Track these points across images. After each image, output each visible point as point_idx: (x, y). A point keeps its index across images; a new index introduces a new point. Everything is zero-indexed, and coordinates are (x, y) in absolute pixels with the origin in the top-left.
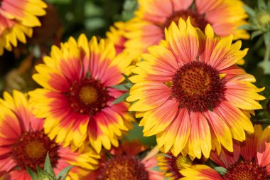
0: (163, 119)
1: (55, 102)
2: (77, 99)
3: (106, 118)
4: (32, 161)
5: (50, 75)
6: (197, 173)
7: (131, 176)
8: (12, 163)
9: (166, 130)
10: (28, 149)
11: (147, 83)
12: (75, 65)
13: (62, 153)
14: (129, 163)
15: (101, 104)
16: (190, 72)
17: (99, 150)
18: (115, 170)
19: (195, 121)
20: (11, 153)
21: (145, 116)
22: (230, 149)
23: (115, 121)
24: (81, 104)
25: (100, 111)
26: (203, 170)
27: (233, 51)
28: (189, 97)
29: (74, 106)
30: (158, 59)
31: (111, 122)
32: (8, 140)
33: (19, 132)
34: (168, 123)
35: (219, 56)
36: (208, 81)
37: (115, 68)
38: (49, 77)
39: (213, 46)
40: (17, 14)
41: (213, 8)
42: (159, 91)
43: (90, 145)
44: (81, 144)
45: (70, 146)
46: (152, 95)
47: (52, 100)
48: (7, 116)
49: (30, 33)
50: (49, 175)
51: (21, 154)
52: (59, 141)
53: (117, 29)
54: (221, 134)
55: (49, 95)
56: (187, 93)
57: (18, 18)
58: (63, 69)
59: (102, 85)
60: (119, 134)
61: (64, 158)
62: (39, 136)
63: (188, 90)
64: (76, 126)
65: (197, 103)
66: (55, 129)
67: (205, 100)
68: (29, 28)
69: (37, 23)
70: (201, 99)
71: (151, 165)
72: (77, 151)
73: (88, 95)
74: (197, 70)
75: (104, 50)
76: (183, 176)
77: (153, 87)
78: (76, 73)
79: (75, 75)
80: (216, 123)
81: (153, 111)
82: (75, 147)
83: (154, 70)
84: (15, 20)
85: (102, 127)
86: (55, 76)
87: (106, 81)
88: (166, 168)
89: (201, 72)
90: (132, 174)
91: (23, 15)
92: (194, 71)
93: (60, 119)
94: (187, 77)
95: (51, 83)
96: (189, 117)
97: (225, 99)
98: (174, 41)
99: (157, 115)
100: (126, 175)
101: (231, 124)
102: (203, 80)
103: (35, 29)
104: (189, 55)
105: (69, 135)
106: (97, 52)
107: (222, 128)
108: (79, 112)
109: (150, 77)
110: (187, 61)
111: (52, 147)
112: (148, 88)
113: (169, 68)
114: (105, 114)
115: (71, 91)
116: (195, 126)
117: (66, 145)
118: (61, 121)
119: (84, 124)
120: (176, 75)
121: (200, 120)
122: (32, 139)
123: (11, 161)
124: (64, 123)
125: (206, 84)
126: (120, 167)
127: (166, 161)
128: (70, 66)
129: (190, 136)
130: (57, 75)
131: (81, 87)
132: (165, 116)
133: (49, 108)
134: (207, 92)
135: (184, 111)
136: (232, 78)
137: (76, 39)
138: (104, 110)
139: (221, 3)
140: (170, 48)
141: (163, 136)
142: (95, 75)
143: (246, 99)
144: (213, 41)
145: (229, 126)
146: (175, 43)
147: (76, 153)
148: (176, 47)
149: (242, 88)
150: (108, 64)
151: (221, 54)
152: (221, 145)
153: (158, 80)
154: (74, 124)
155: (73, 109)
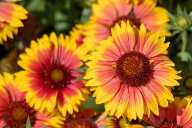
0: (110, 92)
1: (34, 80)
2: (49, 78)
3: (69, 91)
4: (17, 122)
5: (31, 61)
8: (2, 125)
9: (112, 100)
10: (14, 114)
12: (48, 54)
13: (38, 116)
14: (86, 124)
15: (66, 82)
16: (129, 58)
17: (64, 114)
19: (132, 94)
20: (2, 116)
21: (97, 89)
22: (157, 113)
23: (76, 94)
24: (52, 82)
25: (65, 87)
28: (128, 76)
29: (47, 83)
31: (73, 95)
33: (8, 101)
34: (113, 95)
35: (149, 48)
36: (141, 65)
37: (76, 57)
38: (29, 63)
40: (6, 18)
42: (107, 72)
43: (58, 111)
45: (44, 111)
46: (102, 75)
47: (31, 79)
49: (16, 32)
51: (9, 117)
52: (36, 108)
53: (77, 29)
54: (150, 102)
55: (30, 75)
56: (126, 73)
57: (8, 21)
58: (39, 57)
59: (67, 68)
60: (79, 103)
61: (40, 120)
62: (23, 104)
63: (127, 72)
64: (48, 98)
65: (134, 80)
66: (33, 99)
67: (139, 79)
68: (15, 28)
69: (21, 25)
70: (136, 78)
72: (49, 115)
73: (57, 75)
74: (134, 57)
75: (68, 44)
79: (47, 61)
80: (147, 94)
82: (48, 112)
83: (103, 57)
84: (5, 23)
85: (67, 98)
86: (34, 62)
87: (70, 66)
89: (137, 59)
91: (11, 19)
92: (131, 58)
93: (37, 92)
94: (126, 62)
95: (31, 67)
96: (128, 90)
97: (153, 78)
98: (117, 37)
99: (106, 89)
101: (158, 95)
102: (138, 64)
103: (19, 29)
104: (128, 46)
105: (43, 104)
106: (63, 45)
107: (152, 99)
108: (50, 87)
109: (100, 63)
110: (127, 51)
111: (31, 112)
112: (98, 70)
113: (114, 56)
114: (69, 89)
115: (44, 73)
116: (132, 97)
117: (41, 111)
119: (54, 96)
120: (119, 61)
121: (136, 92)
122: (17, 107)
123: (3, 122)
124: (40, 95)
125: (140, 67)
126: (80, 127)
127: (112, 122)
128: (44, 55)
129: (129, 104)
131: (51, 70)
133: (29, 85)
134: (141, 73)
135: (124, 86)
136: (159, 63)
137: (49, 36)
138: (68, 86)
139: (152, 11)
140: (115, 42)
141: (109, 104)
142: (63, 60)
143: (168, 78)
144: (145, 37)
145: (156, 97)
146: (118, 39)
147: (49, 117)
148: (119, 41)
149: (166, 70)
150: (71, 54)
151: (151, 46)
152: (151, 110)
153: (106, 65)
154: (47, 96)
155: (46, 85)
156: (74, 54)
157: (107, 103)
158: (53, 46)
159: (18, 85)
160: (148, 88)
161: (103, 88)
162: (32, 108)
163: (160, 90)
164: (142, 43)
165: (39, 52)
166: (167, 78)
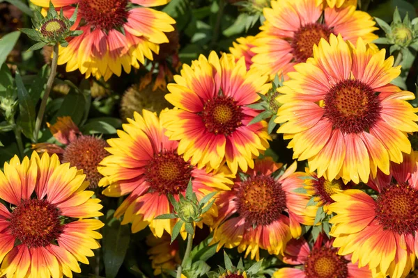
0: (316, 141)
1: (189, 123)
2: (211, 118)
3: (241, 137)
4: (166, 183)
5: (183, 94)
6: (349, 197)
7: (269, 197)
8: (144, 186)
9: (320, 154)
10: (162, 171)
11: (296, 103)
12: (208, 83)
13: (196, 173)
14: (266, 184)
15: (236, 123)
16: (346, 91)
17: (235, 171)
18: (252, 192)
19: (351, 144)
20: (143, 175)
21: (295, 137)
22: (387, 171)
23: (252, 140)
24: (216, 124)
25: (234, 130)
26: (356, 194)
27: (386, 68)
28: (345, 118)
29: (209, 126)
30: (307, 77)
31: (247, 141)
32: (140, 161)
33: (151, 152)
34: (322, 146)
35: (373, 74)
36: (365, 101)
37: (249, 85)
38: (181, 97)
39: (366, 62)
40: (144, 31)
41: (340, 22)
42: (310, 112)
43: (226, 163)
44: (219, 166)
45: (205, 167)
46: (303, 116)
47: (186, 121)
48: (139, 138)
49: (157, 50)
50: (191, 201)
51: (155, 176)
52: (193, 163)
53: (238, 43)
54: (378, 157)
55: (183, 116)
56: (343, 114)
57: (145, 35)
58: (195, 88)
59: (236, 103)
60: (257, 154)
61: (199, 179)
62: (172, 156)
63: (345, 111)
64: (212, 147)
65: (353, 124)
66: (189, 150)
67: (363, 121)
68: (156, 44)
69: (165, 40)
70: (358, 120)
71: (288, 185)
72: (212, 171)
73: (223, 114)
74: (353, 88)
75: (230, 63)
76: (334, 202)
77: (304, 108)
78: (208, 92)
79: (208, 94)
80: (372, 145)
81: (304, 132)
82: (211, 167)
83: (304, 89)
84: (142, 37)
85: (238, 147)
86: (188, 96)
87: (240, 100)
88: (314, 192)
89: (357, 91)
90: (271, 195)
91: (151, 32)
92: (350, 90)
93: (195, 140)
94: (342, 96)
95: (183, 102)
96: (343, 138)
97: (381, 119)
98: (325, 57)
99: (308, 137)
100: (265, 196)
101: (388, 145)
102: (360, 99)
103: (162, 46)
104: (342, 72)
105: (205, 156)
106: (228, 68)
107: (380, 150)
108: (214, 132)
109: (299, 97)
110: (340, 78)
111: (186, 168)
112: (297, 108)
113: (320, 87)
114: (240, 133)
115: (204, 110)
116: (351, 148)
117: (200, 167)
118: (196, 142)
119: (221, 145)
120: (329, 94)
121: (356, 142)
122: (166, 161)
123: (144, 183)
124: (199, 144)
125: (364, 104)
126: (257, 189)
127: (312, 184)
128: (203, 85)
129: (346, 159)
130: (189, 94)
131: (215, 106)
132: (317, 139)
133: (183, 130)
134: (365, 113)
135: (337, 133)
136: (388, 96)
137: (207, 56)
138: (239, 129)
139: (351, 16)
140: (320, 66)
141: (315, 159)
142: (228, 93)
143: (404, 120)
144: (365, 57)
145: (387, 148)
146: (326, 61)
147: (211, 174)
148: (328, 64)
149: (398, 107)
150: (242, 82)
151: (375, 71)
152: (378, 168)
153: (309, 100)
154: (211, 144)
155: (206, 129)
156: (246, 82)
157: (312, 158)
158: (214, 71)
159: (165, 130)
160: (373, 134)
161: (305, 135)
162: (188, 163)
163: (391, 138)
164: (362, 66)
165: (195, 80)
166: (402, 118)
